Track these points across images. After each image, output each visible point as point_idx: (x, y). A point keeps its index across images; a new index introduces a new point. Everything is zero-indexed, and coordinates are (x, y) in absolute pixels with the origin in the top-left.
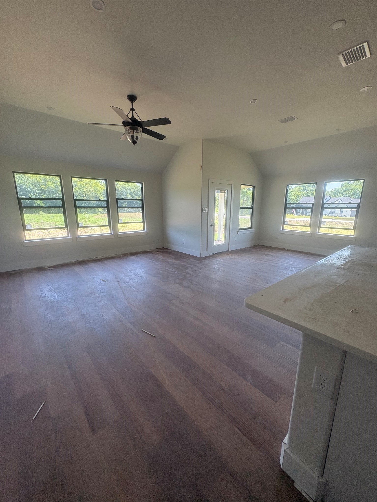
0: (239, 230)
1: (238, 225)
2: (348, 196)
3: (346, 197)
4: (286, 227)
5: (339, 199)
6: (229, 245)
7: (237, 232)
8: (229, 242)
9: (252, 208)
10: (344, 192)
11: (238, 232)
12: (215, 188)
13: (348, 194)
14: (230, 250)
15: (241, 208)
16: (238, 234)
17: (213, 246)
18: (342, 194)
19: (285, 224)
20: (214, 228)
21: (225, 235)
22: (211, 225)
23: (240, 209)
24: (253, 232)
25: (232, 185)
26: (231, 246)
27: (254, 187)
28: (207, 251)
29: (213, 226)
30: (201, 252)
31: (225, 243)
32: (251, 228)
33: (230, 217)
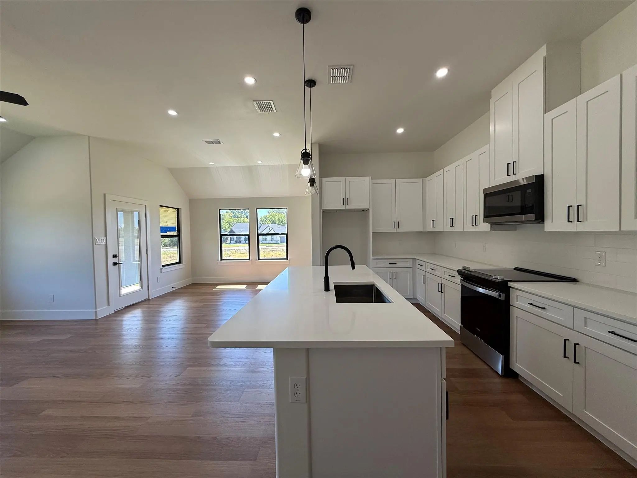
1: (159, 261)
5: (269, 226)
6: (148, 290)
8: (148, 286)
12: (117, 208)
14: (152, 298)
24: (183, 268)
25: (146, 205)
26: (153, 291)
27: (178, 210)
28: (109, 305)
29: (118, 265)
30: (96, 309)
31: (141, 288)
32: (179, 263)
33: (146, 249)
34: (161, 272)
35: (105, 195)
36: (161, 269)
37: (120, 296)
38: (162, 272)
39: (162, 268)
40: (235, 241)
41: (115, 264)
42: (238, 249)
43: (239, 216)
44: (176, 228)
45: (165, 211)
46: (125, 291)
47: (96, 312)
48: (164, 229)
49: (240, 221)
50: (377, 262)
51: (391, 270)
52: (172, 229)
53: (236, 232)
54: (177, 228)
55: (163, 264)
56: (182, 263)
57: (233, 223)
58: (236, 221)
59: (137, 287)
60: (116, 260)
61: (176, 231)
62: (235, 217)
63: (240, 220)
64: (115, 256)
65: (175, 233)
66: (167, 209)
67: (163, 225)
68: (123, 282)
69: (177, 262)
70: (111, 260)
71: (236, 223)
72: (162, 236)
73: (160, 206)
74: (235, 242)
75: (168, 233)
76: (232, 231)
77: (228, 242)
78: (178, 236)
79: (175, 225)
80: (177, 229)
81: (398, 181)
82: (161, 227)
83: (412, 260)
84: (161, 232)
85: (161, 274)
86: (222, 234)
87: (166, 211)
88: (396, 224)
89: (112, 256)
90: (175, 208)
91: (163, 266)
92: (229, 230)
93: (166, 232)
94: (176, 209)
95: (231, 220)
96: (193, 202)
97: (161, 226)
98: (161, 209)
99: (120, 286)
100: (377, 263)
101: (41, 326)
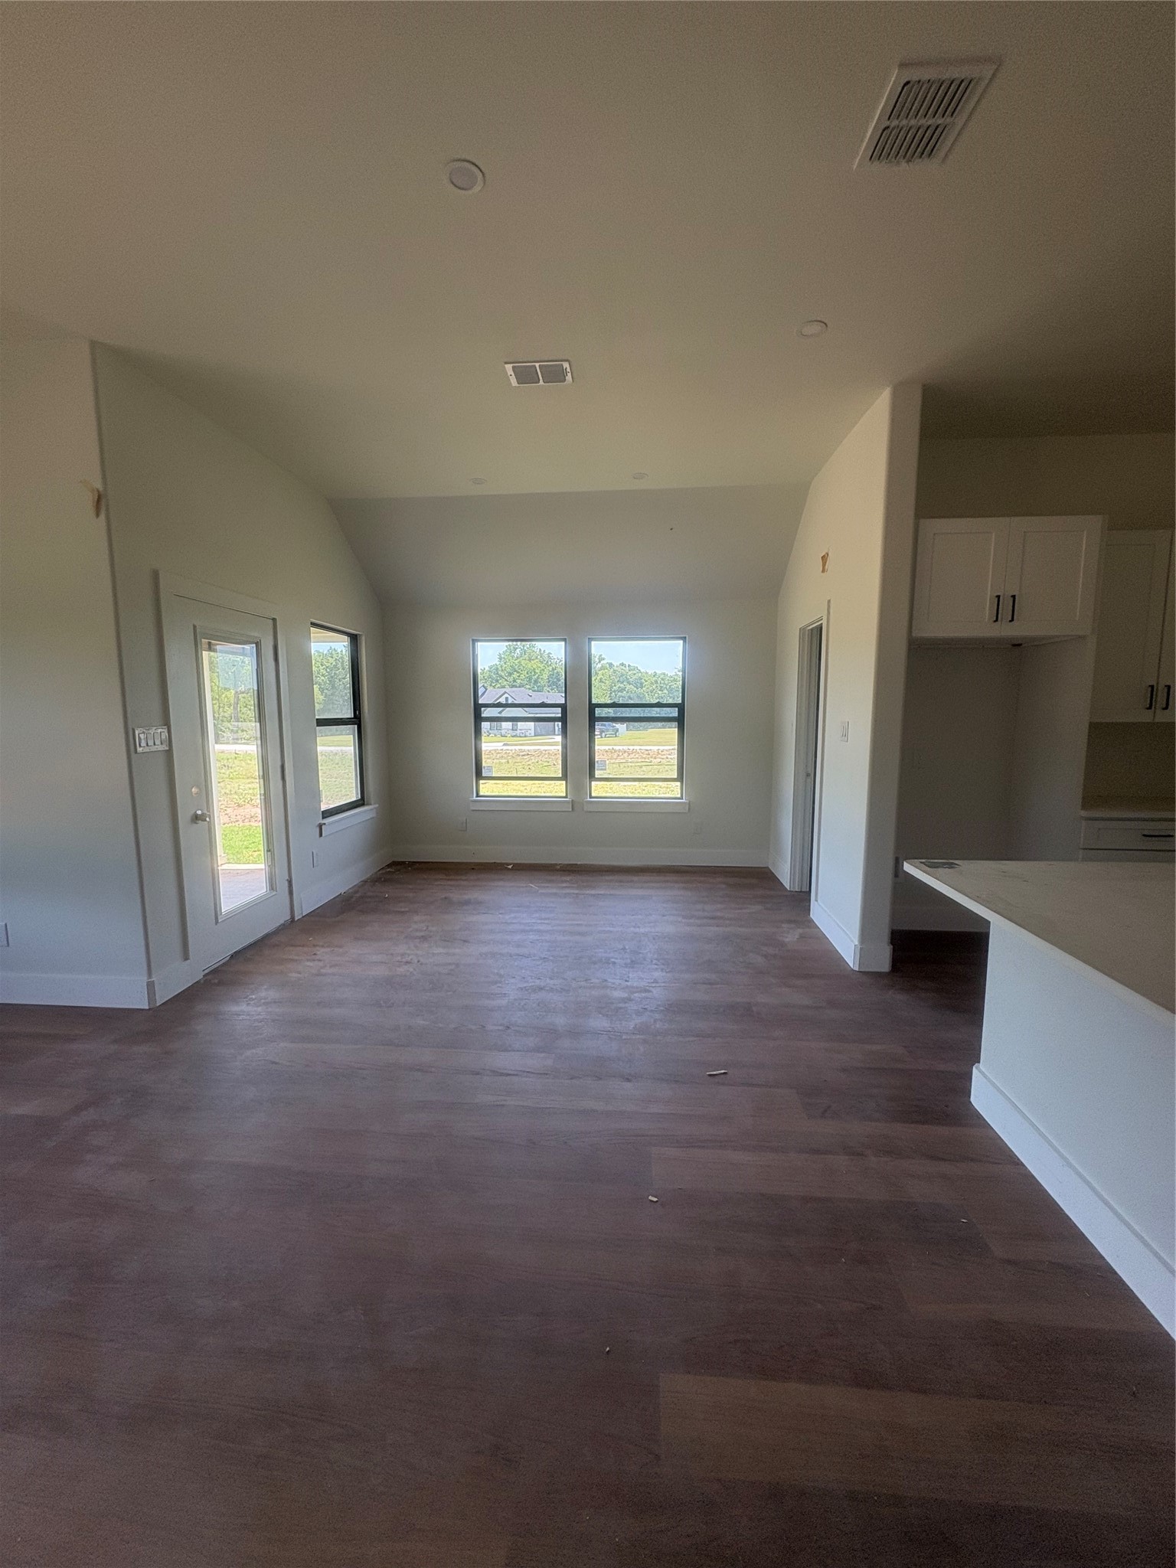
0: (323, 818)
1: (316, 795)
2: (520, 687)
3: (516, 687)
4: (487, 788)
5: (505, 692)
6: (291, 893)
7: (318, 830)
8: (290, 882)
9: (357, 720)
10: (510, 674)
11: (320, 826)
12: (195, 627)
13: (519, 681)
14: (300, 917)
15: (321, 723)
16: (321, 835)
17: (217, 922)
18: (506, 680)
19: (484, 775)
20: (210, 831)
21: (268, 851)
22: (196, 818)
23: (317, 728)
24: (370, 822)
25: (274, 620)
26: (301, 894)
27: (355, 639)
28: (186, 954)
30: (150, 973)
31: (272, 890)
32: (361, 802)
33: (279, 764)
35: (156, 575)
38: (323, 835)
39: (322, 820)
41: (199, 817)
47: (151, 986)
50: (1098, 829)
55: (324, 807)
56: (368, 804)
69: (357, 798)
72: (319, 723)
85: (321, 840)
88: (1159, 695)
90: (349, 634)
91: (325, 814)
94: (350, 638)
100: (1097, 834)
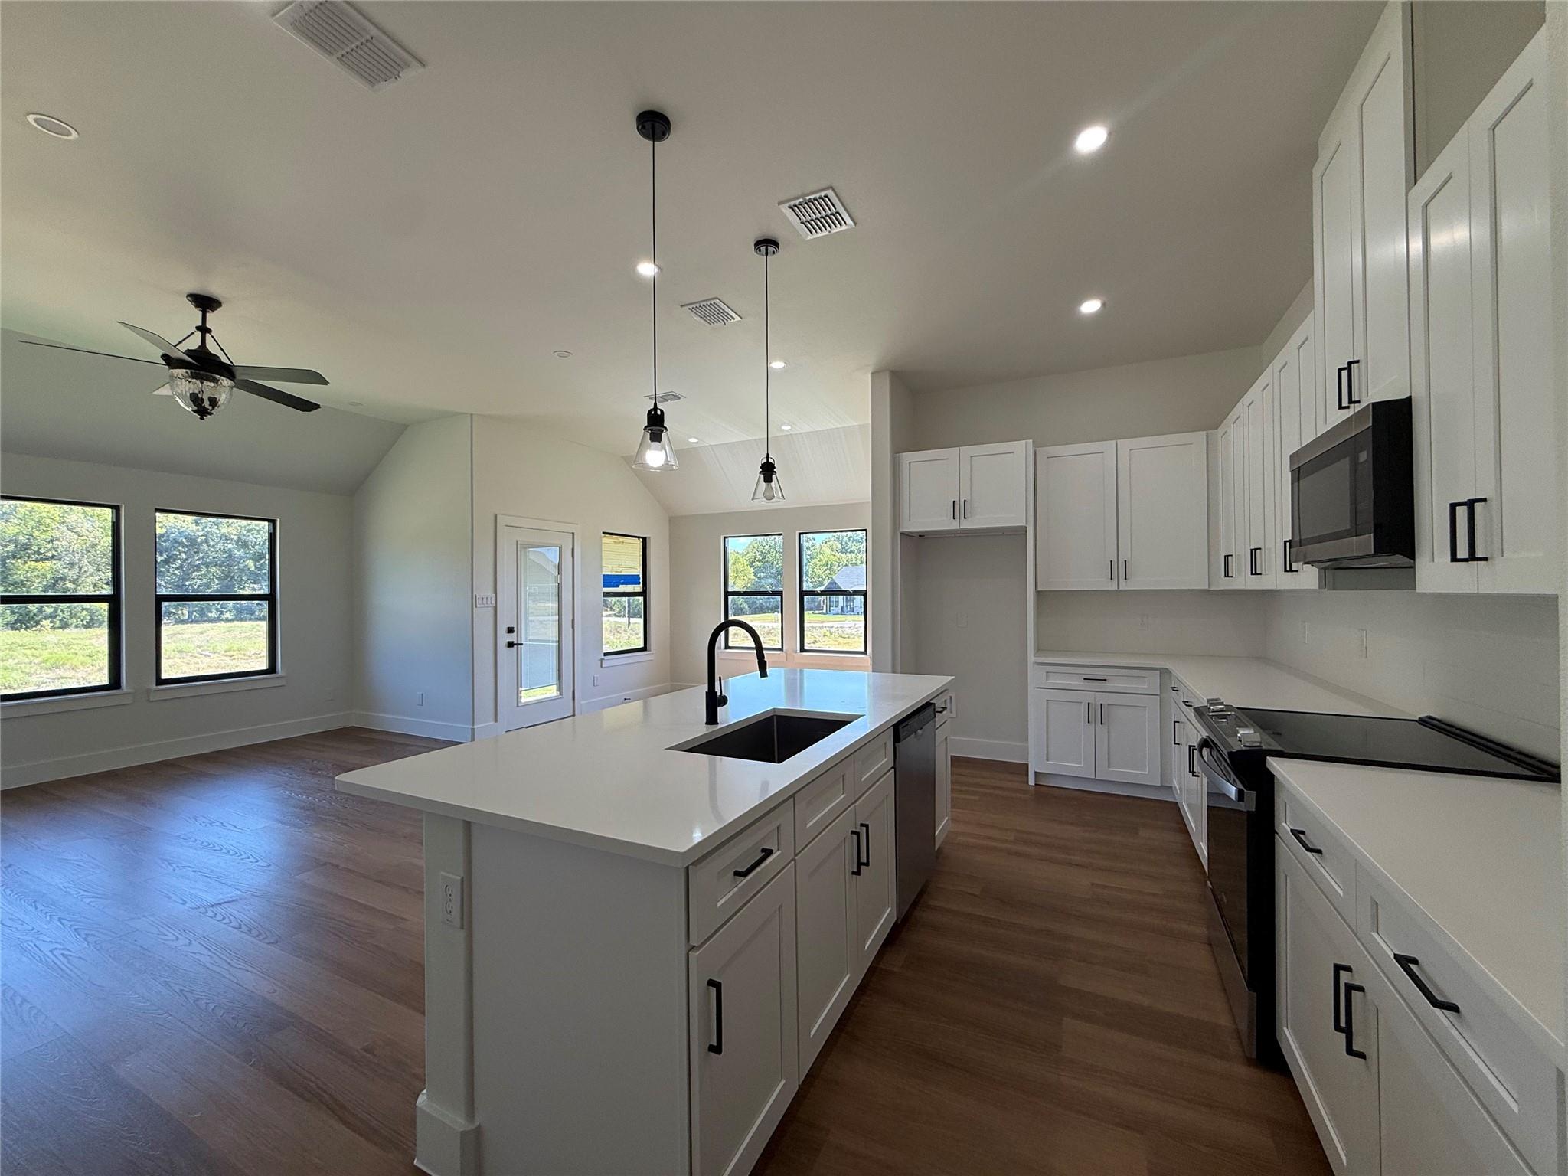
1: (601, 643)
7: (599, 663)
8: (574, 692)
12: (517, 541)
20: (518, 652)
24: (651, 660)
25: (573, 533)
26: (582, 702)
27: (644, 540)
28: (496, 721)
29: (515, 646)
30: (473, 725)
31: (560, 694)
32: (644, 649)
33: (571, 618)
34: (601, 666)
35: (496, 517)
36: (602, 660)
37: (518, 706)
38: (603, 666)
39: (603, 657)
40: (840, 608)
41: (510, 645)
42: (839, 626)
43: (854, 548)
44: (639, 578)
45: (615, 543)
46: (526, 697)
47: (473, 729)
48: (609, 580)
49: (854, 561)
50: (1047, 673)
51: (1090, 697)
52: (631, 579)
53: (841, 586)
54: (641, 576)
55: (605, 651)
56: (650, 651)
57: (839, 566)
58: (845, 561)
59: (552, 692)
60: (512, 638)
61: (639, 584)
62: (844, 550)
63: (854, 559)
64: (510, 630)
65: (639, 588)
66: (621, 540)
67: (611, 572)
68: (525, 680)
69: (641, 647)
70: (504, 638)
71: (846, 565)
72: (606, 594)
73: (604, 533)
74: (840, 611)
75: (622, 588)
76: (833, 583)
77: (824, 611)
78: (644, 594)
79: (639, 572)
80: (641, 581)
81: (1125, 445)
82: (604, 575)
83: (1158, 672)
84: (604, 586)
85: (601, 669)
86: (729, 590)
87: (619, 543)
88: (1119, 569)
89: (505, 629)
90: (639, 538)
91: (605, 654)
92: (827, 582)
93: (618, 586)
94: (641, 540)
95: (835, 558)
96: (678, 524)
97: (604, 573)
98: (606, 539)
99: (518, 684)
100: (1047, 676)
101: (395, 743)
